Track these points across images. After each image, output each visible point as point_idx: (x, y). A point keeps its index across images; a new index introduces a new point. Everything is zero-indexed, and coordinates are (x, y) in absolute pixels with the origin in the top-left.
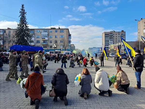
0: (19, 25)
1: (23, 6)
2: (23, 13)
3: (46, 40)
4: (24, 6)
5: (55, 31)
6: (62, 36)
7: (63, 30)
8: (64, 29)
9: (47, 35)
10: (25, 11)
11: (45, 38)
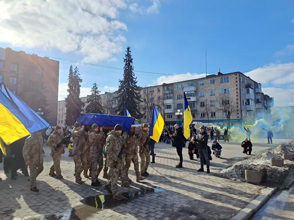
0: (121, 82)
1: (128, 49)
2: (129, 60)
3: (192, 103)
4: (130, 50)
5: (211, 81)
6: (225, 90)
7: (227, 78)
8: (229, 74)
9: (194, 92)
10: (132, 57)
11: (190, 98)
